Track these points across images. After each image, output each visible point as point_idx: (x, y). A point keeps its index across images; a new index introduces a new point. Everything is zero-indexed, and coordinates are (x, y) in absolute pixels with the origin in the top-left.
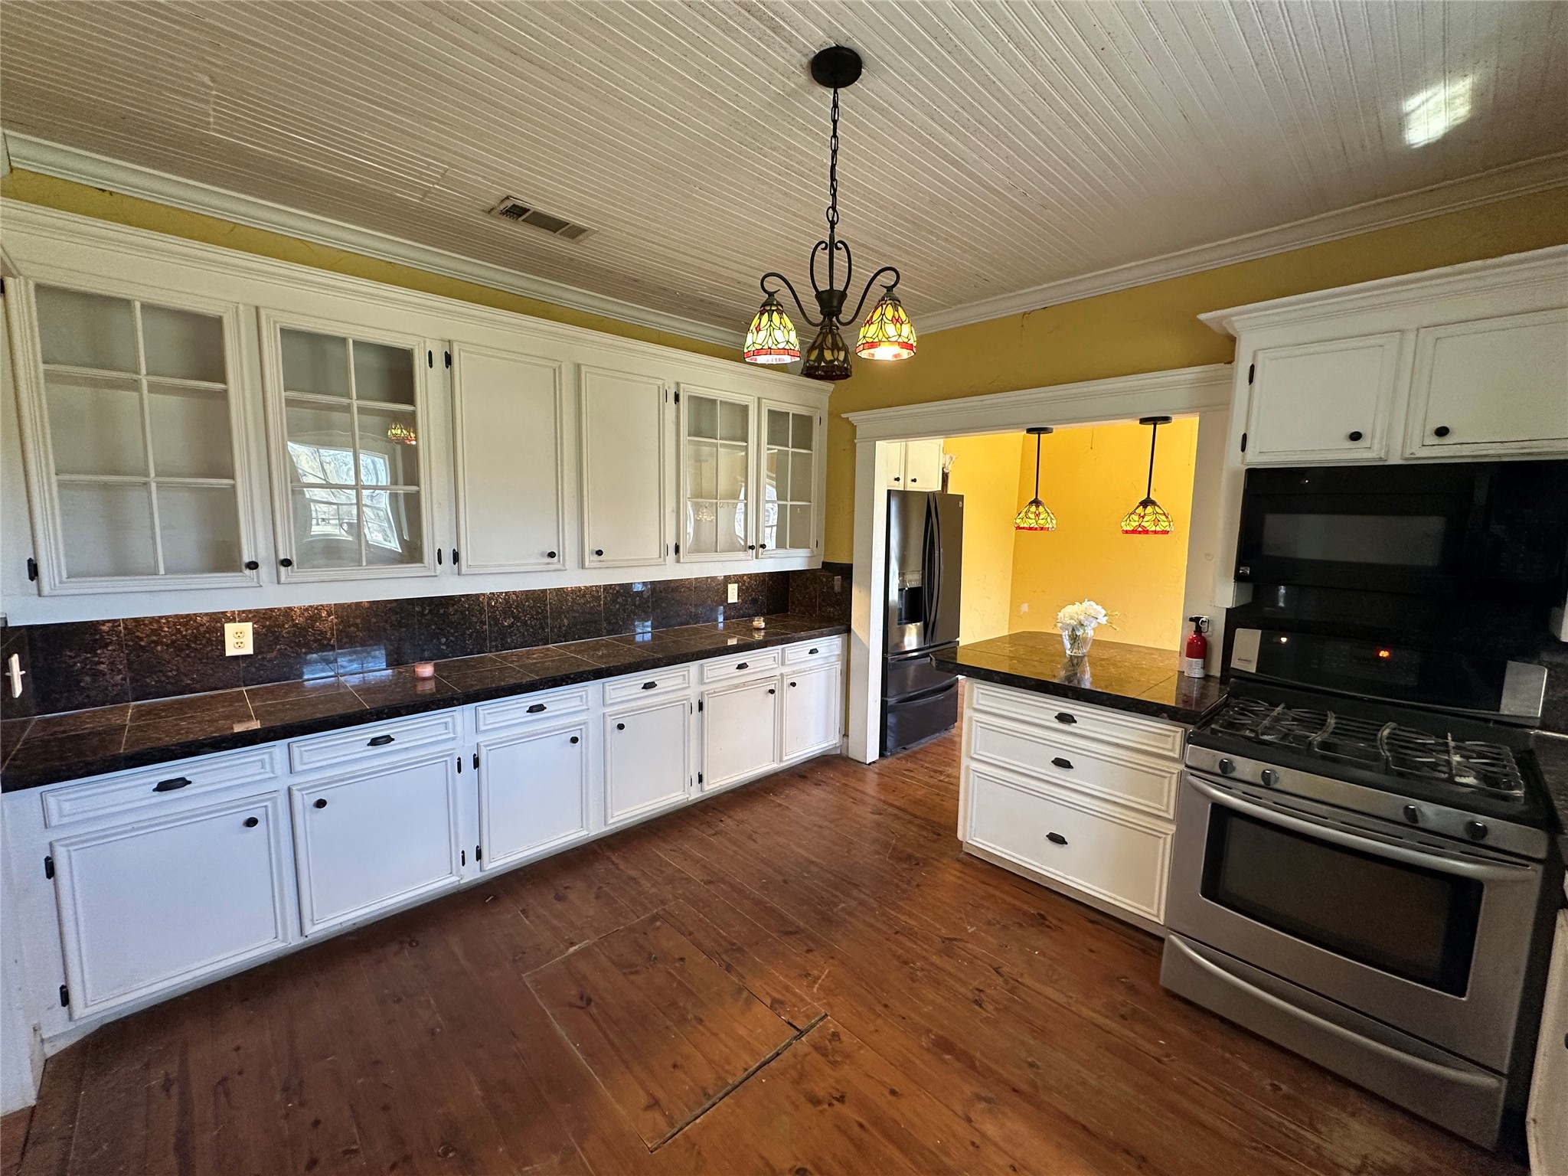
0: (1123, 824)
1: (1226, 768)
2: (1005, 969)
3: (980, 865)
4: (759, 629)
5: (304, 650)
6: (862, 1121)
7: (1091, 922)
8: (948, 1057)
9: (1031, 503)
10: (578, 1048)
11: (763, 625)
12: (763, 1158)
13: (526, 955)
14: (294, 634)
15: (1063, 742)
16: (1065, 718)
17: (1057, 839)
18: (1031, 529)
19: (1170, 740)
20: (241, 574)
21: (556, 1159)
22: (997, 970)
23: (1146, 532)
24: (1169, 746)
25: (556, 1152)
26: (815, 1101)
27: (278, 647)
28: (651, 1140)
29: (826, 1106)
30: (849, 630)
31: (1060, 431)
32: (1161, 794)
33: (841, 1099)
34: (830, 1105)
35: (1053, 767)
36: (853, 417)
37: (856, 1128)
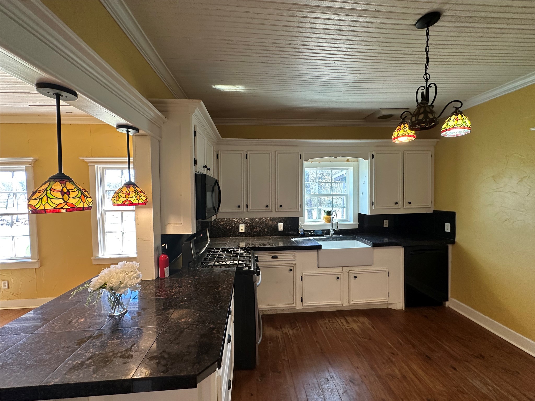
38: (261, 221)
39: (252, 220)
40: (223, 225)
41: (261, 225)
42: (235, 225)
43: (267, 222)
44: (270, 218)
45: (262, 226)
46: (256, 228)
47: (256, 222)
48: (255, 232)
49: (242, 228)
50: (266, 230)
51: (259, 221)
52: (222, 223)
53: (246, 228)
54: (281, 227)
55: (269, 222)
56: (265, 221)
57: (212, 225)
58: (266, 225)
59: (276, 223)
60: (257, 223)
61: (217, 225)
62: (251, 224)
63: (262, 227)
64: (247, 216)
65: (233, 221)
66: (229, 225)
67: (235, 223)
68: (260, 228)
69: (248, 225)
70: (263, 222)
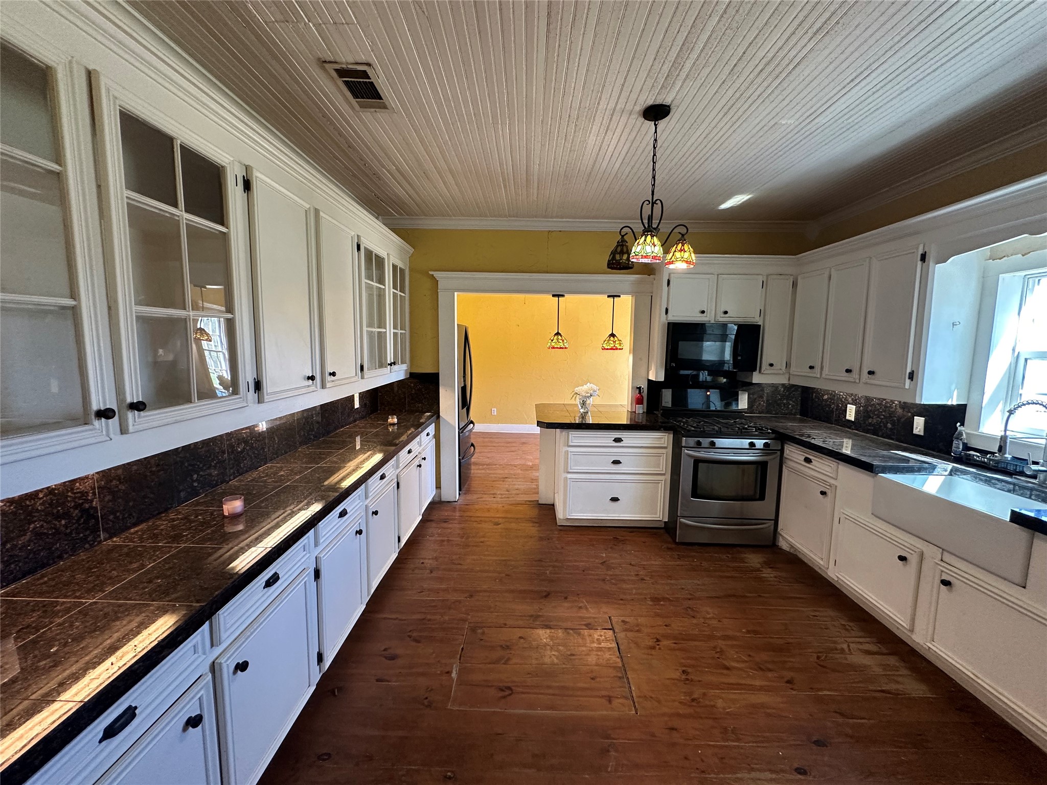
0: (639, 482)
1: (699, 443)
2: (632, 563)
3: (571, 529)
4: (393, 424)
5: (63, 522)
6: (674, 642)
7: (631, 532)
8: (662, 603)
9: (556, 334)
10: (541, 710)
11: (395, 420)
12: (668, 679)
13: (429, 698)
14: (51, 504)
15: (617, 452)
16: (618, 440)
17: (615, 499)
18: (561, 348)
19: (663, 440)
20: (90, 427)
21: (613, 753)
22: (631, 564)
23: (617, 349)
24: (663, 442)
25: (608, 751)
26: (653, 648)
27: (32, 526)
28: (631, 710)
29: (658, 647)
30: (438, 417)
31: (568, 297)
32: (659, 464)
33: (658, 640)
34: (658, 645)
35: (612, 465)
36: (437, 275)
37: (674, 645)
38: (883, 405)
39: (868, 399)
40: (826, 400)
41: (881, 412)
42: (842, 404)
43: (892, 408)
44: (900, 402)
45: (883, 415)
46: (872, 418)
47: (873, 405)
48: (870, 424)
49: (851, 413)
50: (889, 425)
51: (878, 404)
52: (826, 397)
53: (857, 412)
54: (919, 425)
55: (896, 409)
56: (889, 405)
57: (814, 397)
58: (889, 414)
59: (910, 414)
60: (875, 407)
61: (819, 399)
62: (866, 406)
63: (882, 417)
64: (862, 391)
65: (840, 395)
66: (833, 403)
67: (841, 401)
68: (880, 420)
69: (860, 407)
70: (886, 407)
